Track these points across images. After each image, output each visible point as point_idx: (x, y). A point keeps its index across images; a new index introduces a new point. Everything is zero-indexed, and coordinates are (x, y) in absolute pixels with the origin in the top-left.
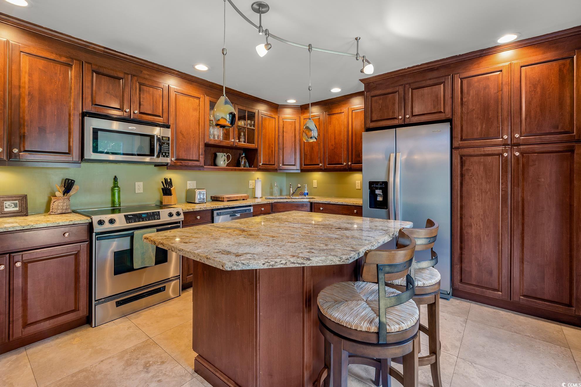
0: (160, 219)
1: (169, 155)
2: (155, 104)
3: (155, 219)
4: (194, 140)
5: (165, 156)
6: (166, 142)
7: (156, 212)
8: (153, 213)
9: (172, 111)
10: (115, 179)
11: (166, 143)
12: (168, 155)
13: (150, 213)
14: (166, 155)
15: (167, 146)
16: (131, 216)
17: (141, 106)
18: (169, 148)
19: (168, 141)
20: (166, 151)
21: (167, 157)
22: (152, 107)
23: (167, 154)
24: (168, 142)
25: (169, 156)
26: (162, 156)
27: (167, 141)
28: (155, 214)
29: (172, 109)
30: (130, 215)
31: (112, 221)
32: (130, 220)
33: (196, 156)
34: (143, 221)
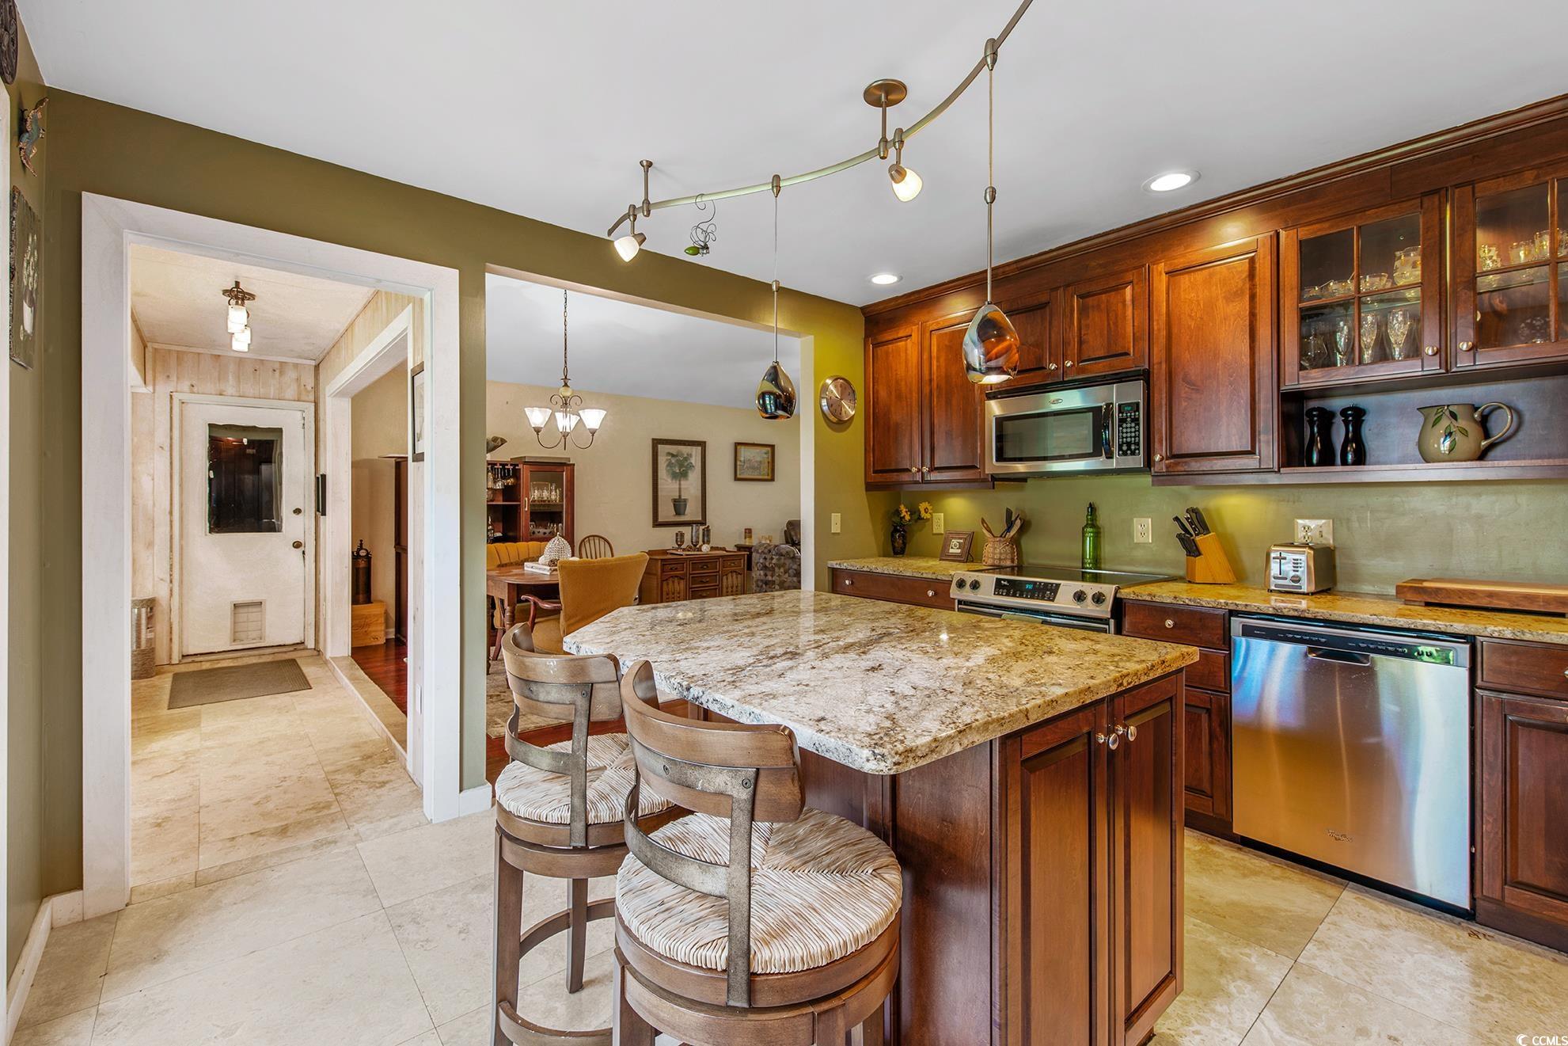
0: (1053, 601)
1: (1139, 449)
2: (1112, 329)
3: (1043, 598)
4: (1234, 389)
5: (1129, 452)
6: (1131, 416)
7: (1052, 584)
8: (1046, 584)
9: (1159, 330)
10: (1092, 509)
11: (1129, 419)
12: (1135, 449)
13: (1040, 583)
14: (1129, 448)
15: (1133, 425)
16: (1006, 583)
17: (1084, 346)
18: (1139, 431)
19: (1135, 412)
20: (1129, 440)
21: (1133, 453)
22: (1106, 340)
23: (1133, 447)
24: (1135, 415)
25: (1137, 451)
26: (1121, 452)
27: (1133, 414)
28: (1049, 588)
29: (1158, 324)
30: (1004, 580)
31: (975, 585)
32: (1001, 590)
33: (1240, 438)
34: (1021, 596)
